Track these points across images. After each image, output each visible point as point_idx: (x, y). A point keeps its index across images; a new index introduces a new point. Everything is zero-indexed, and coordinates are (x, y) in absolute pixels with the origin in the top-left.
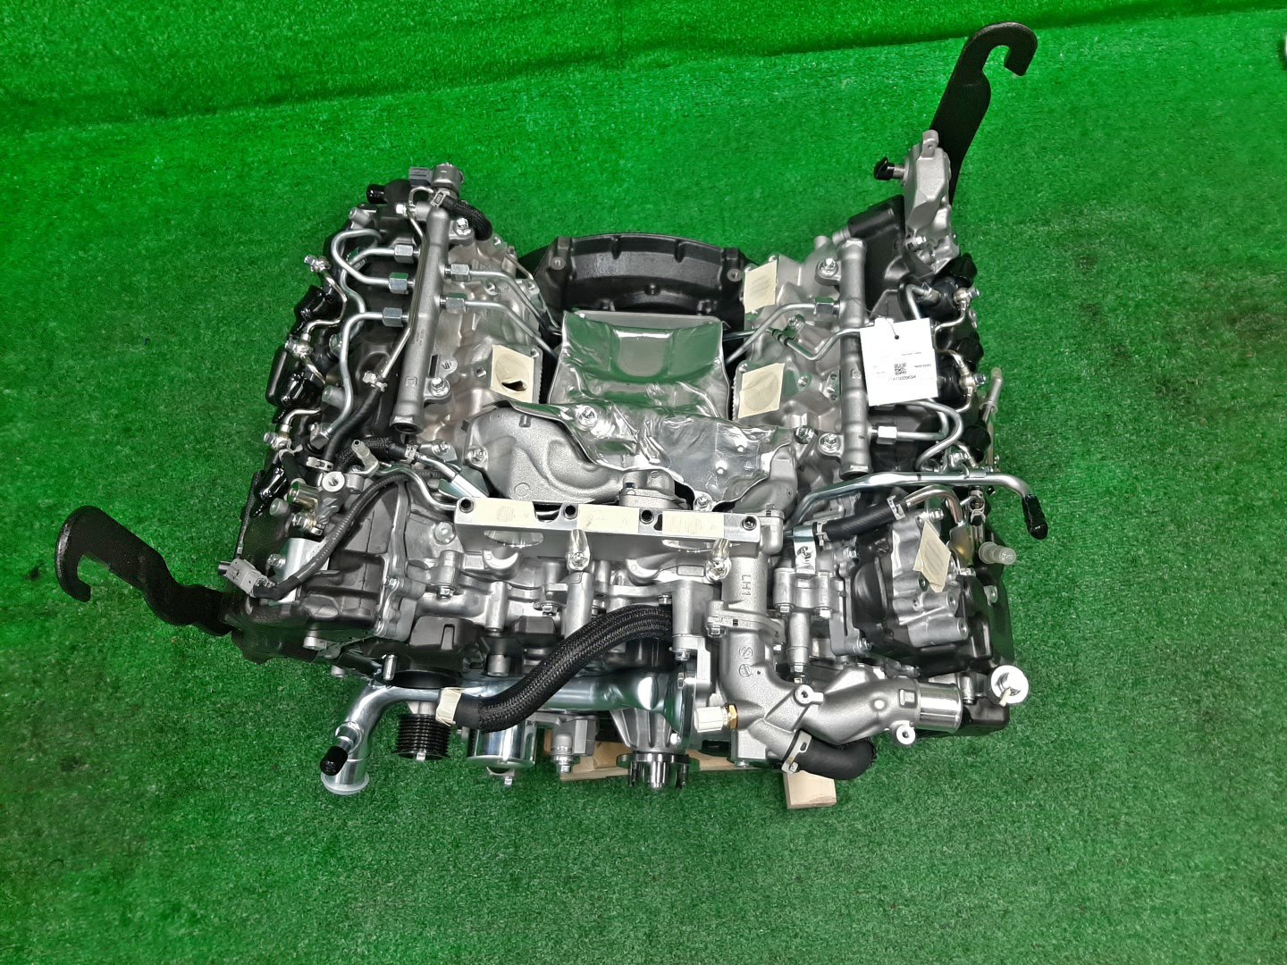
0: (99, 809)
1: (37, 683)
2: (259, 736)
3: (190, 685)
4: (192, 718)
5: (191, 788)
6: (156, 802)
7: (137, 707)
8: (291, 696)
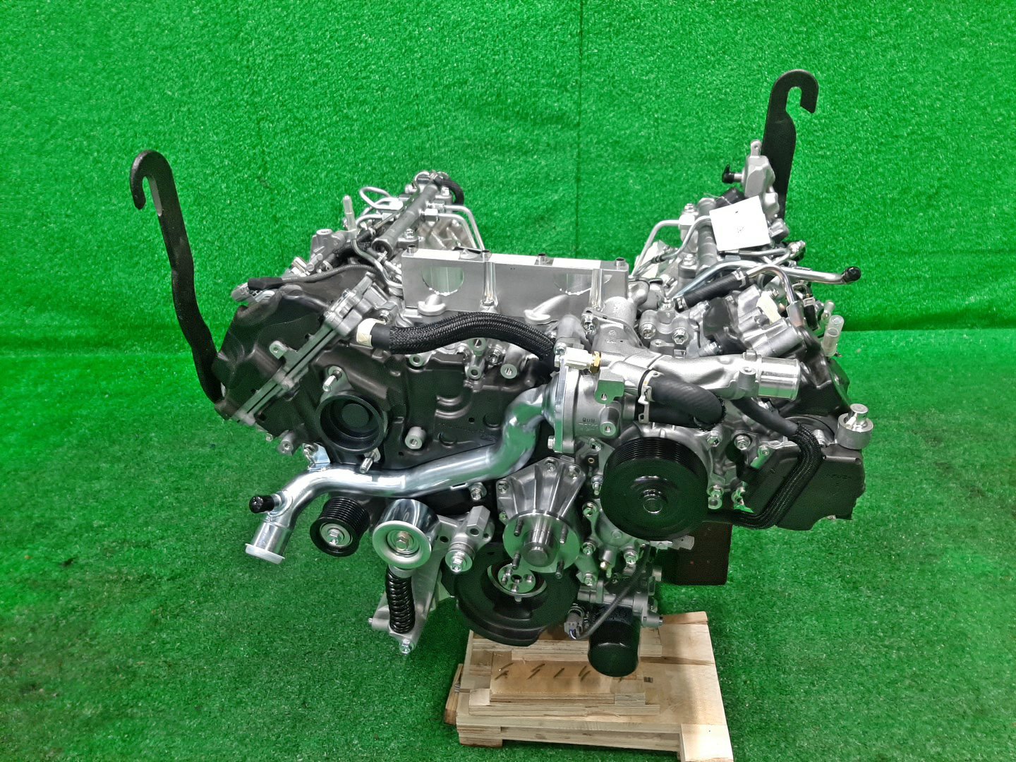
0: (34, 723)
1: (33, 630)
2: (194, 683)
3: (153, 642)
4: (143, 665)
5: (122, 715)
6: (87, 722)
7: (102, 654)
8: (232, 658)
